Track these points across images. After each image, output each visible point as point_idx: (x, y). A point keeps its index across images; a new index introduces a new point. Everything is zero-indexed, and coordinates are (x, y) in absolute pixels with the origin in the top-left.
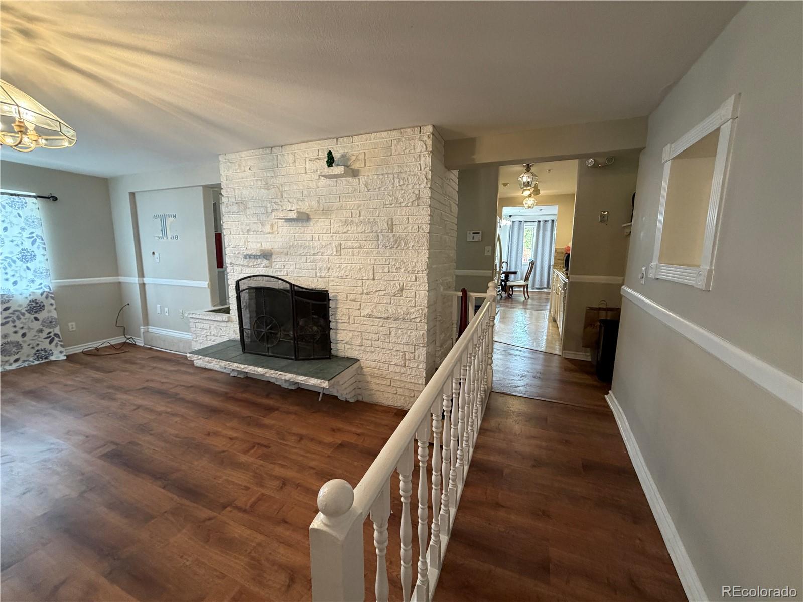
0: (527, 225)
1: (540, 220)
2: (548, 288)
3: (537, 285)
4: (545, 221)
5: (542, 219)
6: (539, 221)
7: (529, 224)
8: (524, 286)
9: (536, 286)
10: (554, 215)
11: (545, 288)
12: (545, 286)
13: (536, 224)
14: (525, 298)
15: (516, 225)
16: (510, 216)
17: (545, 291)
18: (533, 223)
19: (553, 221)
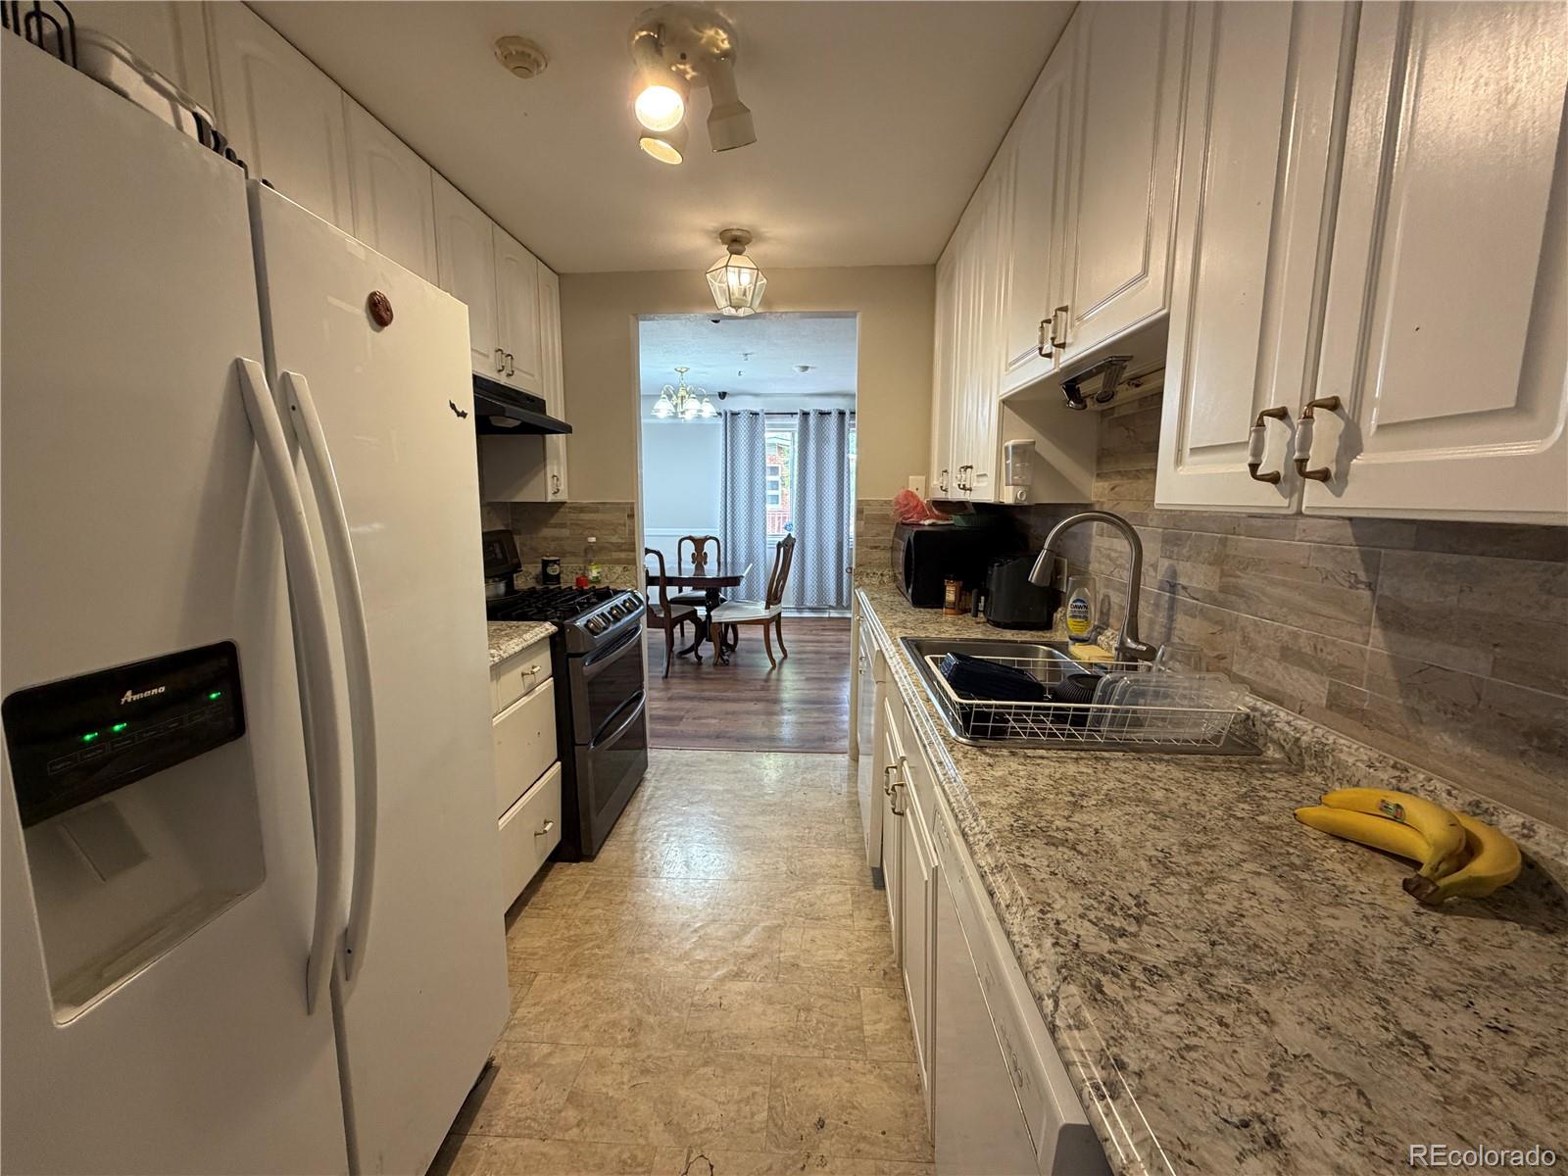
0: (772, 426)
1: (806, 410)
2: (839, 605)
3: (811, 599)
4: (822, 413)
5: (813, 405)
6: (806, 414)
7: (778, 420)
8: (765, 623)
9: (808, 604)
10: (844, 395)
11: (831, 607)
12: (833, 603)
13: (796, 421)
14: (773, 661)
15: (743, 424)
16: (723, 395)
17: (834, 614)
18: (788, 420)
19: (842, 414)
